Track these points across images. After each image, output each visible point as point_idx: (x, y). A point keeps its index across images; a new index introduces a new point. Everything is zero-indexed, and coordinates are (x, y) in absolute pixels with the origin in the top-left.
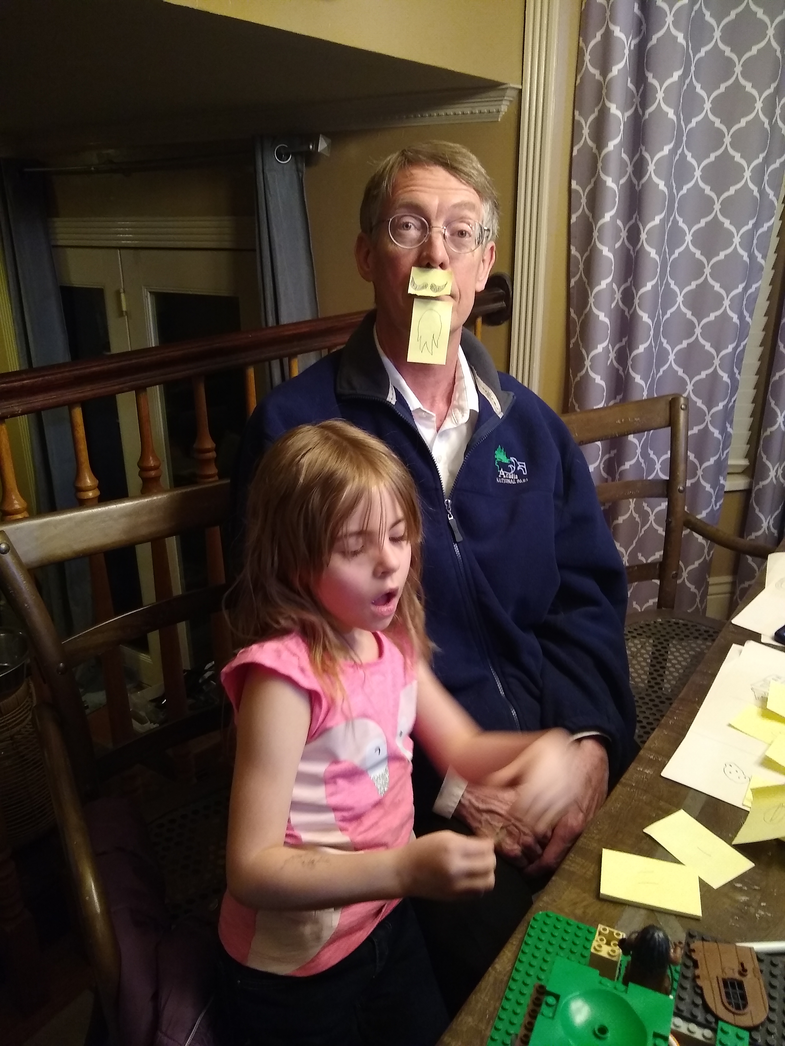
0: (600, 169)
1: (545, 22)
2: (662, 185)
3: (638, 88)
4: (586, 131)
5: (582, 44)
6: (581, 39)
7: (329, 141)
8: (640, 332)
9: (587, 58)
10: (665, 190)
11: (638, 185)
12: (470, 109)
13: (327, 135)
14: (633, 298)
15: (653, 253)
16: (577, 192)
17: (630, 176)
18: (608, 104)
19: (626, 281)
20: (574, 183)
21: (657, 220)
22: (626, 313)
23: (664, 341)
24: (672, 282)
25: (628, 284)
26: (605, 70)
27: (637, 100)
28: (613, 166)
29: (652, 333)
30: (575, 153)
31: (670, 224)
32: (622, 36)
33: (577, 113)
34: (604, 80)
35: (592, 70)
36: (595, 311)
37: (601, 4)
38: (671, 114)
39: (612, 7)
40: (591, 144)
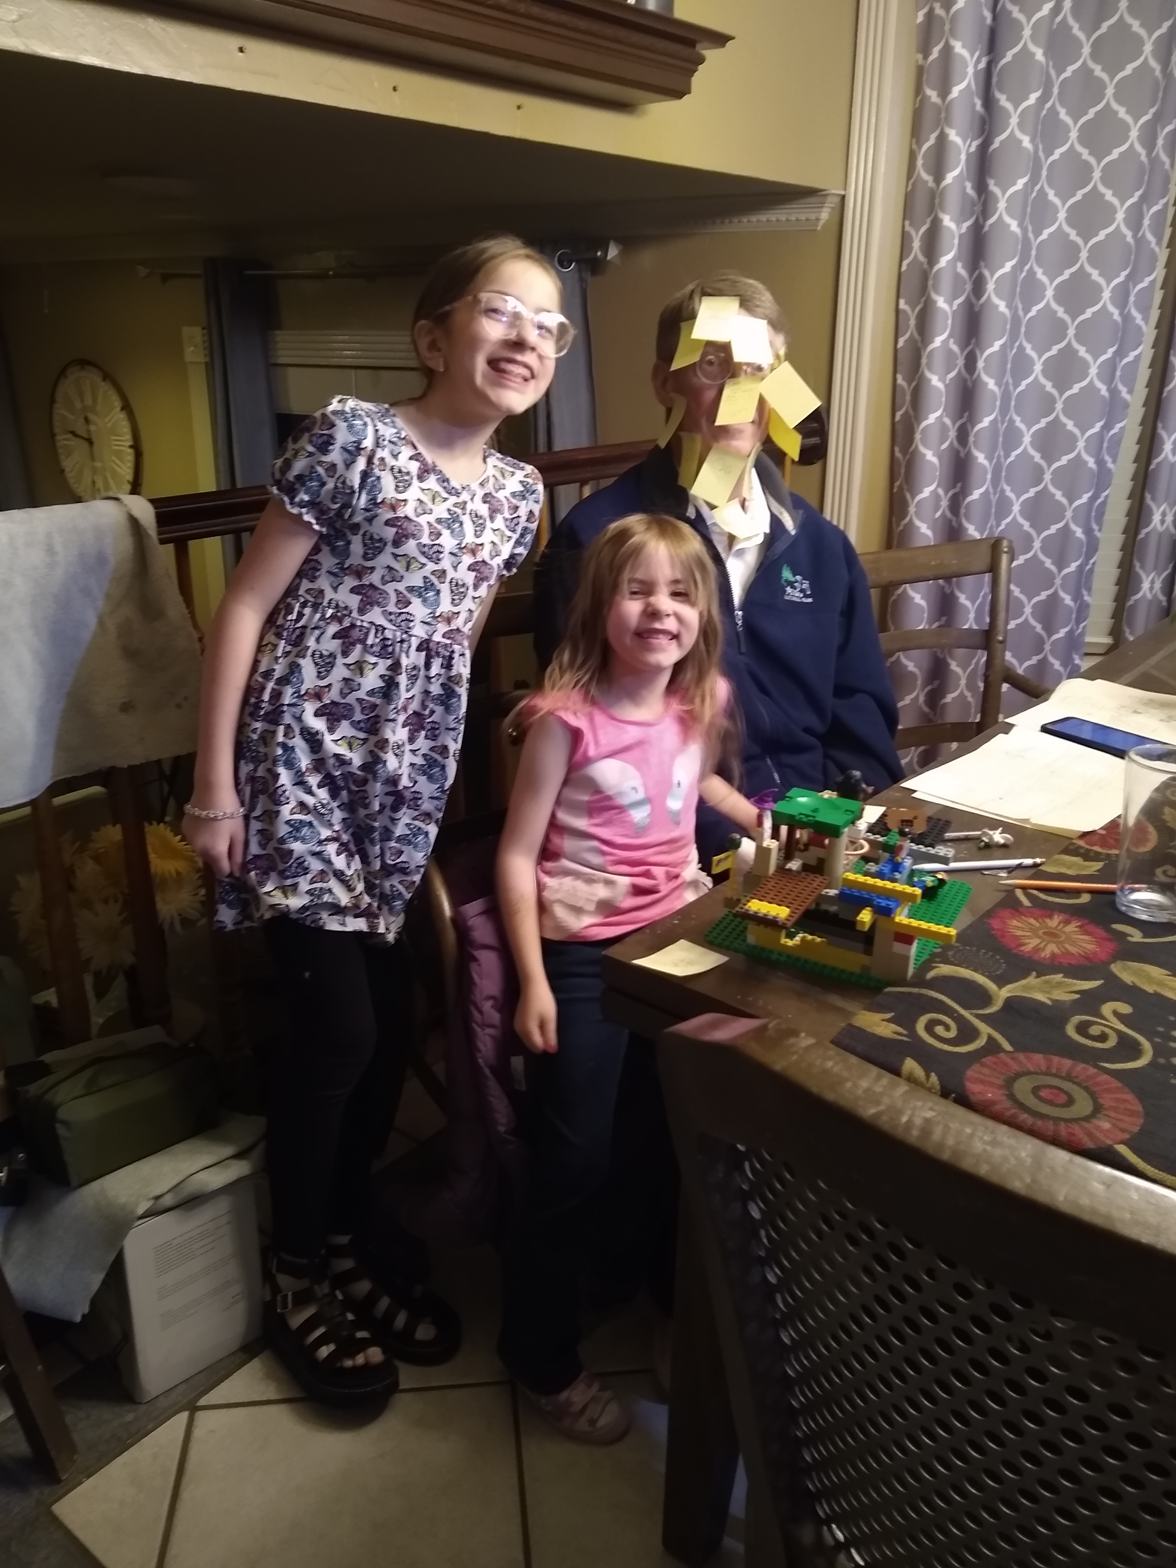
0: (931, 288)
1: (873, 123)
2: (1003, 307)
3: (979, 196)
4: (916, 244)
5: (914, 147)
6: (914, 140)
7: (621, 247)
8: (975, 476)
9: (920, 162)
10: (1007, 312)
11: (977, 306)
12: (786, 215)
14: (968, 436)
15: (991, 384)
16: (905, 311)
17: (968, 294)
18: (941, 215)
19: (961, 416)
20: (902, 302)
21: (997, 346)
22: (960, 454)
24: (1017, 419)
25: (963, 419)
26: (939, 177)
27: (978, 208)
28: (946, 283)
29: (989, 477)
30: (904, 268)
31: (1014, 350)
32: (959, 140)
33: (907, 223)
34: (938, 186)
35: (925, 176)
36: (922, 449)
37: (935, 104)
38: (1014, 226)
39: (948, 108)
40: (921, 258)
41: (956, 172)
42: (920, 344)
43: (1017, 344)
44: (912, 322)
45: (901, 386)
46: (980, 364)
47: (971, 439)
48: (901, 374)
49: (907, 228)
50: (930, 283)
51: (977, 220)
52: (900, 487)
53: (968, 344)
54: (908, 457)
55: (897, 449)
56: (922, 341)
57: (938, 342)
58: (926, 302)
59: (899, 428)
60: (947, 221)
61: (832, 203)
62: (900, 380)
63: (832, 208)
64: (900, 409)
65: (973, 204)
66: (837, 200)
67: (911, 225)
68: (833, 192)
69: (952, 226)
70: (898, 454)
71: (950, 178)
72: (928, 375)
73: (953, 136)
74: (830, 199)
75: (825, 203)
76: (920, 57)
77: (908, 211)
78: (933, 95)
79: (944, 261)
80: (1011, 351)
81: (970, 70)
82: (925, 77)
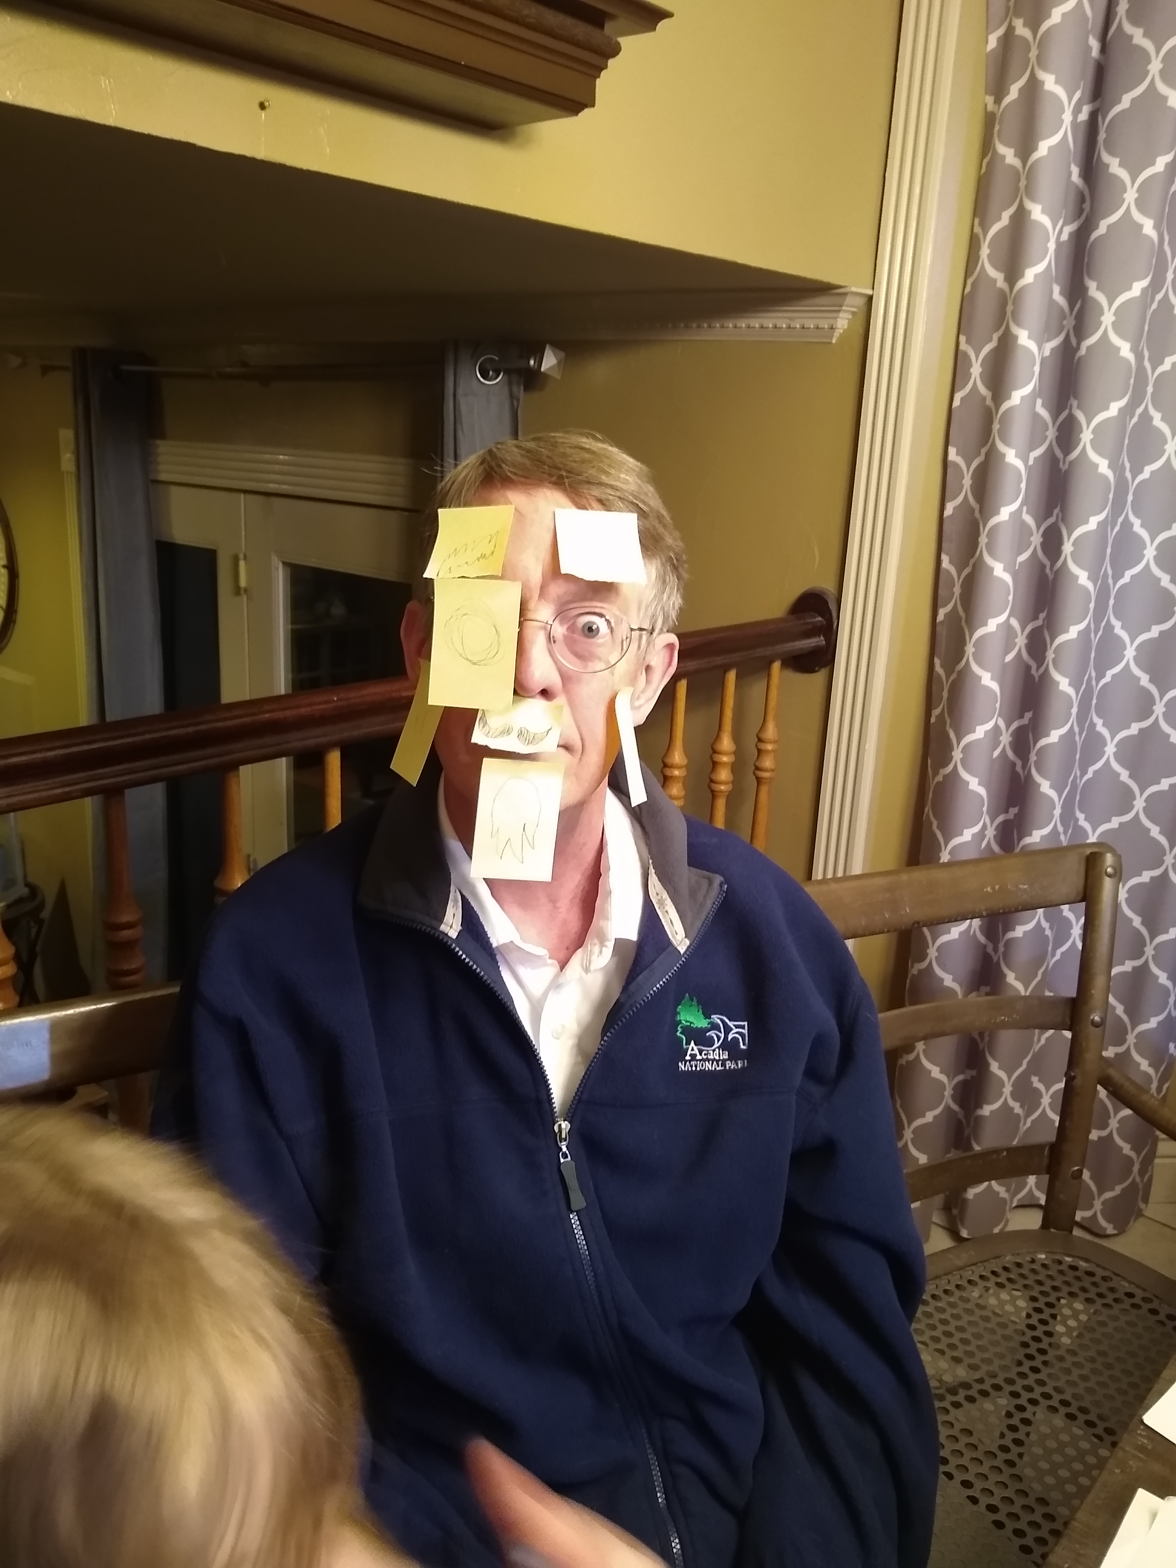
0: (996, 435)
1: (917, 190)
2: (1103, 466)
3: (1072, 305)
4: (976, 370)
5: (977, 229)
6: (977, 221)
7: (562, 354)
8: (1055, 709)
9: (985, 251)
10: (1110, 474)
11: (1064, 463)
12: (787, 321)
13: (558, 345)
14: (1045, 650)
15: (1083, 577)
16: (956, 465)
17: (1051, 445)
18: (1015, 329)
19: (1036, 618)
20: (952, 451)
21: (1093, 523)
22: (1033, 671)
23: (1099, 722)
24: (1117, 625)
25: (1039, 622)
26: (1013, 273)
27: (1069, 323)
28: (1019, 429)
29: (1074, 710)
30: (956, 403)
31: (1117, 528)
32: (1045, 220)
33: (963, 339)
34: (1012, 287)
35: (992, 272)
36: (975, 668)
37: (1012, 167)
38: (1125, 350)
39: (1031, 174)
40: (983, 390)
41: (1040, 268)
42: (977, 514)
43: (1120, 520)
44: (967, 482)
45: (948, 572)
46: (1068, 548)
47: (1050, 655)
48: (947, 554)
49: (963, 346)
50: (996, 426)
51: (1067, 338)
52: (941, 716)
53: (1048, 515)
54: (954, 676)
55: (937, 661)
56: (981, 512)
57: (1005, 514)
58: (987, 455)
59: (942, 631)
60: (1024, 338)
61: (853, 305)
62: (946, 563)
63: (853, 313)
64: (945, 606)
65: (1063, 317)
66: (861, 302)
67: (968, 342)
68: (854, 289)
69: (1033, 346)
70: (938, 668)
71: (1030, 275)
72: (988, 560)
73: (1037, 213)
74: (849, 300)
75: (841, 306)
76: (990, 100)
77: (964, 324)
78: (1008, 154)
79: (1017, 397)
80: (1112, 530)
81: (1067, 117)
82: (997, 128)
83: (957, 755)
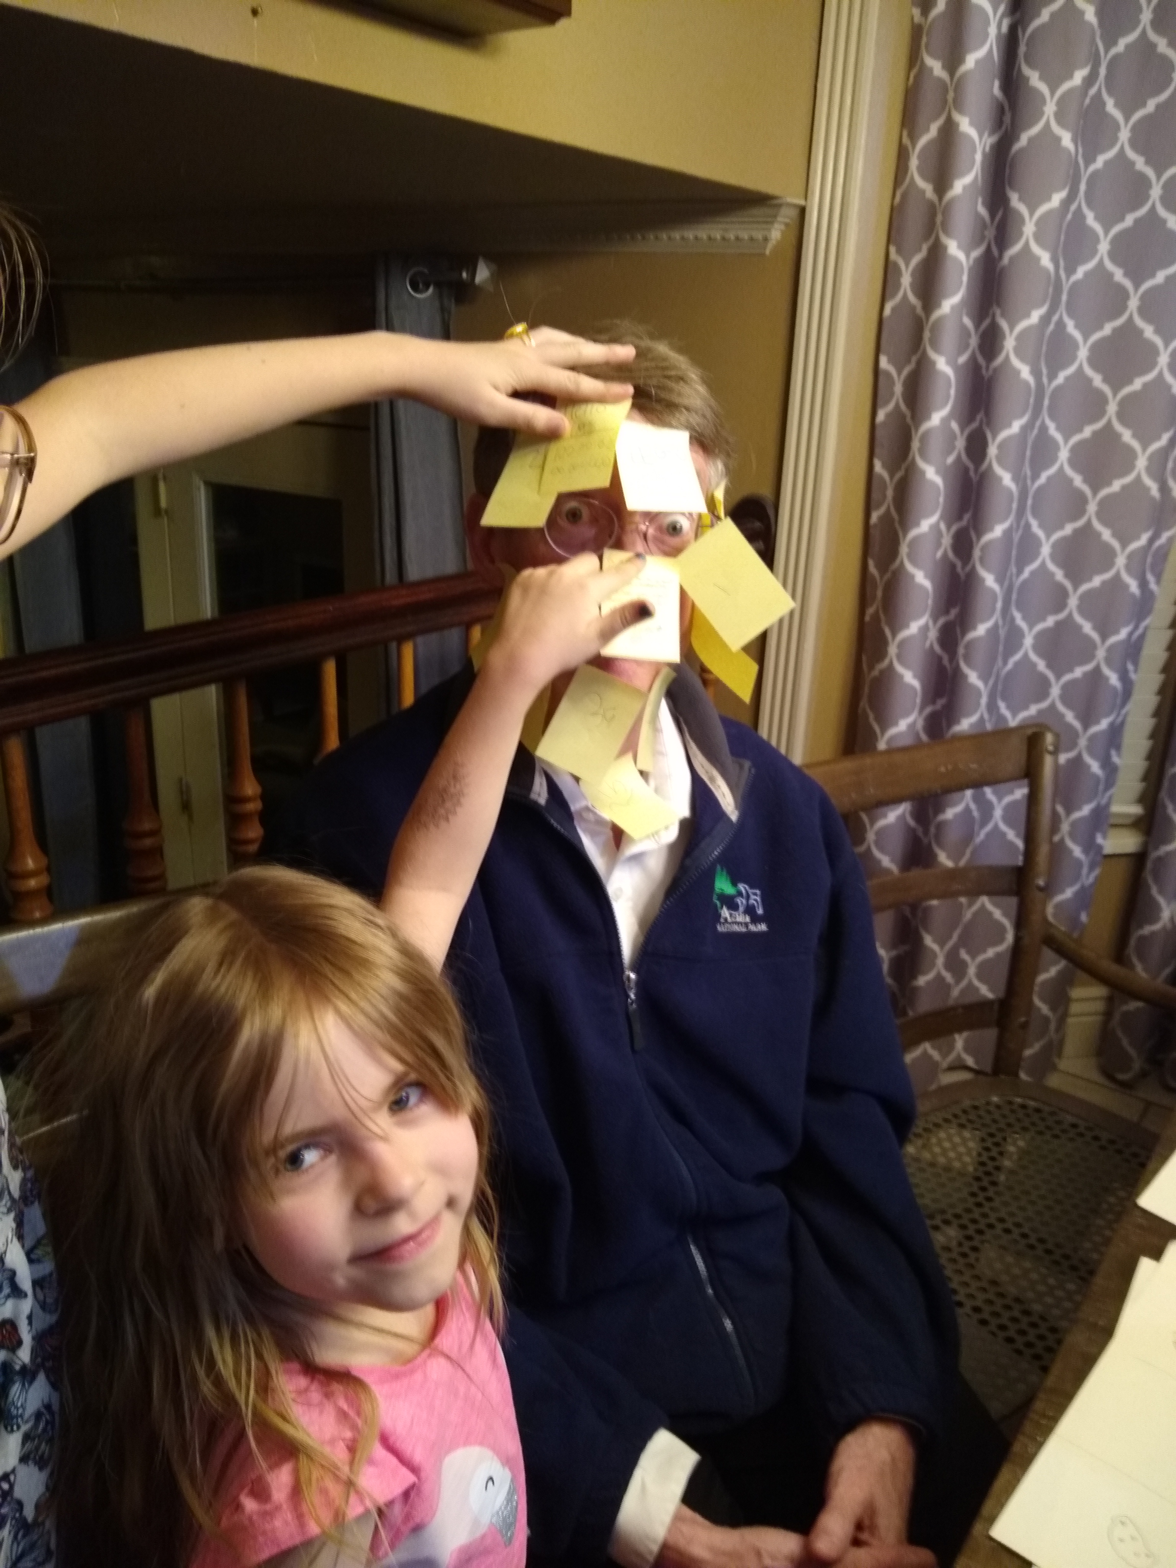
0: (927, 342)
1: (849, 99)
2: (1025, 372)
3: (992, 214)
4: (906, 280)
5: (906, 140)
6: (905, 133)
7: (495, 267)
8: (981, 603)
9: (914, 163)
10: (1031, 379)
11: (987, 368)
12: (722, 232)
13: (492, 258)
14: (971, 548)
15: (1007, 479)
16: (888, 374)
17: (974, 352)
18: (944, 239)
19: (961, 518)
20: (883, 359)
21: (1016, 427)
22: (959, 570)
23: (1018, 617)
24: (1034, 523)
25: (964, 522)
26: (942, 183)
27: (990, 233)
28: (949, 337)
29: (999, 604)
30: (887, 311)
31: (1035, 433)
32: (973, 133)
33: (893, 249)
34: (940, 201)
35: (921, 183)
36: (909, 567)
37: (940, 80)
38: (1045, 259)
39: (959, 87)
40: (912, 299)
41: (968, 179)
42: (909, 419)
43: (1039, 423)
44: (898, 389)
45: (880, 476)
46: (992, 451)
47: (977, 553)
48: (880, 459)
49: (893, 256)
50: (927, 335)
51: (991, 248)
52: (875, 616)
53: (971, 419)
54: (888, 576)
55: (871, 564)
56: (913, 416)
57: (936, 419)
58: (919, 362)
59: (875, 534)
60: (954, 249)
61: (787, 215)
62: (878, 467)
63: (787, 225)
64: (878, 509)
65: (984, 226)
66: (794, 213)
67: (899, 251)
68: (789, 200)
69: (961, 256)
70: (872, 568)
71: (957, 188)
72: (921, 463)
73: (965, 125)
74: (784, 211)
75: (776, 217)
76: (916, 12)
77: (894, 233)
78: (936, 67)
79: (945, 308)
80: (1031, 435)
81: (993, 31)
82: (924, 40)
83: (893, 650)
